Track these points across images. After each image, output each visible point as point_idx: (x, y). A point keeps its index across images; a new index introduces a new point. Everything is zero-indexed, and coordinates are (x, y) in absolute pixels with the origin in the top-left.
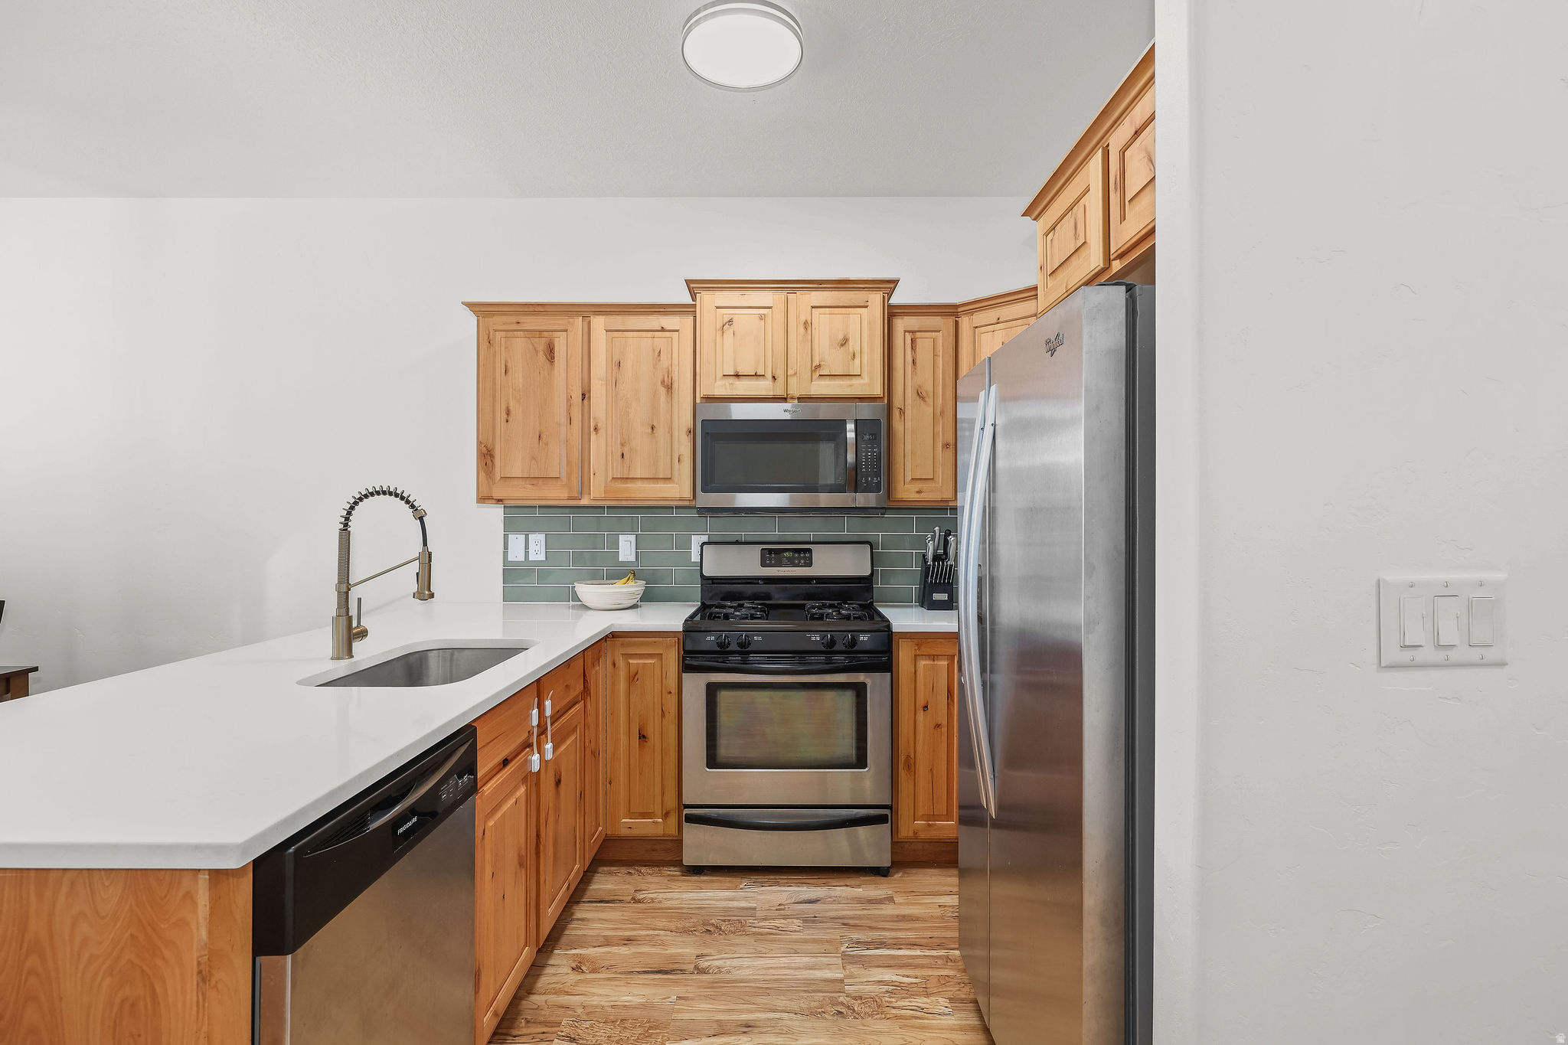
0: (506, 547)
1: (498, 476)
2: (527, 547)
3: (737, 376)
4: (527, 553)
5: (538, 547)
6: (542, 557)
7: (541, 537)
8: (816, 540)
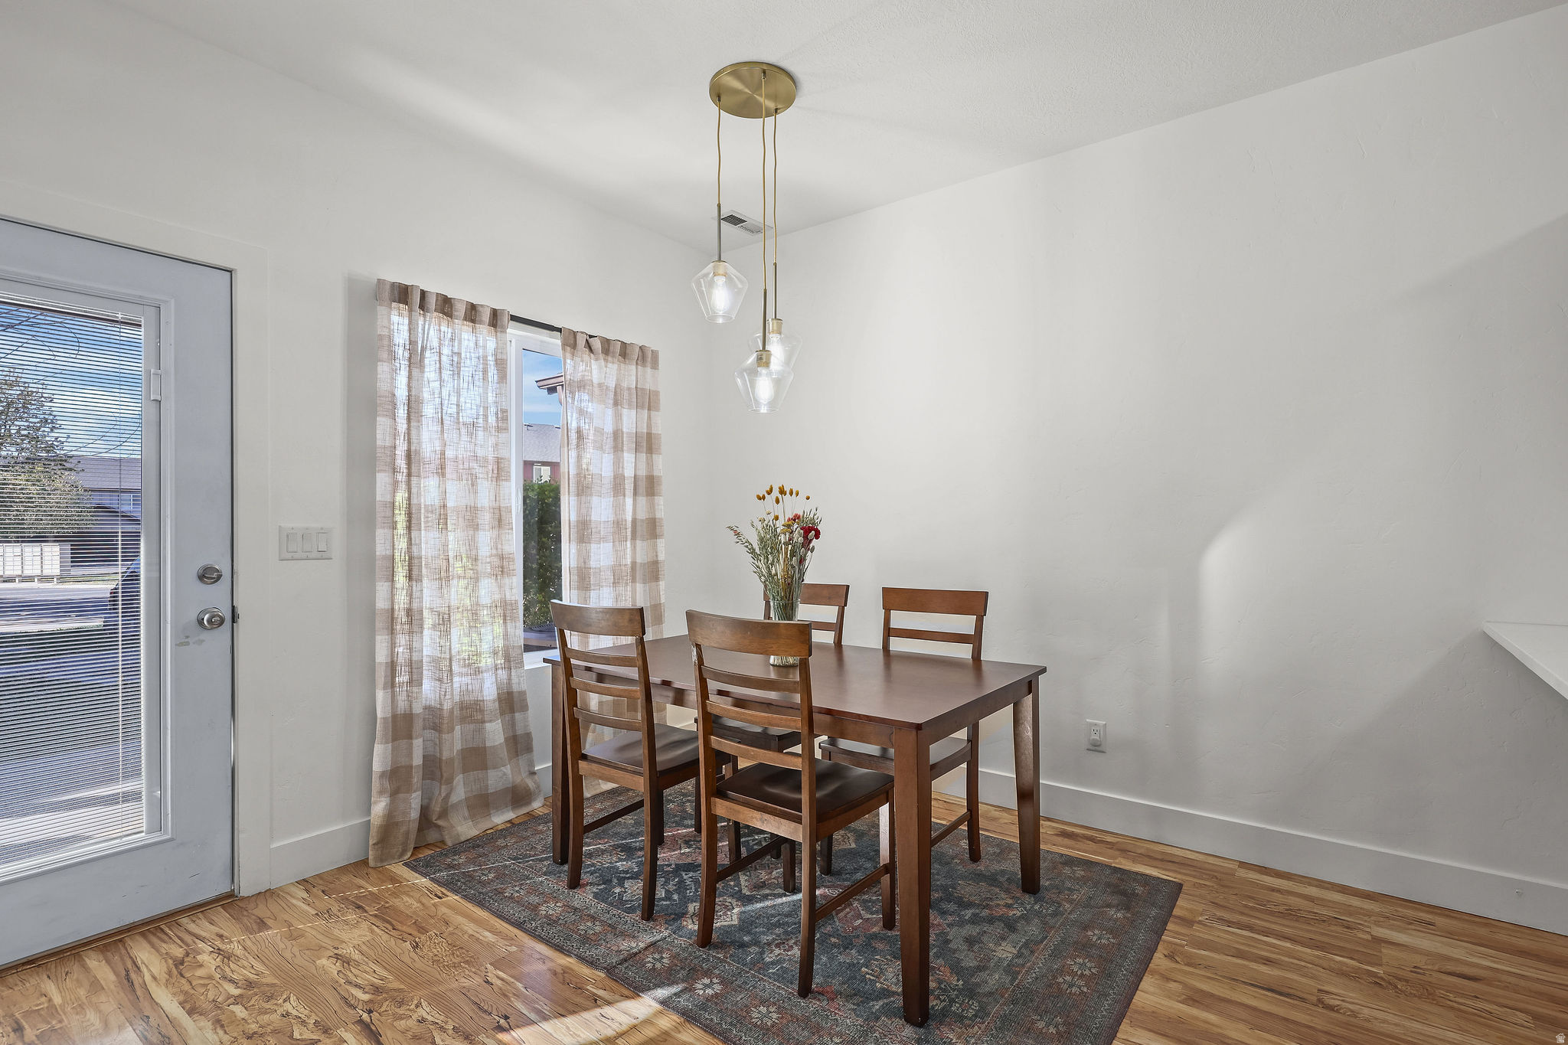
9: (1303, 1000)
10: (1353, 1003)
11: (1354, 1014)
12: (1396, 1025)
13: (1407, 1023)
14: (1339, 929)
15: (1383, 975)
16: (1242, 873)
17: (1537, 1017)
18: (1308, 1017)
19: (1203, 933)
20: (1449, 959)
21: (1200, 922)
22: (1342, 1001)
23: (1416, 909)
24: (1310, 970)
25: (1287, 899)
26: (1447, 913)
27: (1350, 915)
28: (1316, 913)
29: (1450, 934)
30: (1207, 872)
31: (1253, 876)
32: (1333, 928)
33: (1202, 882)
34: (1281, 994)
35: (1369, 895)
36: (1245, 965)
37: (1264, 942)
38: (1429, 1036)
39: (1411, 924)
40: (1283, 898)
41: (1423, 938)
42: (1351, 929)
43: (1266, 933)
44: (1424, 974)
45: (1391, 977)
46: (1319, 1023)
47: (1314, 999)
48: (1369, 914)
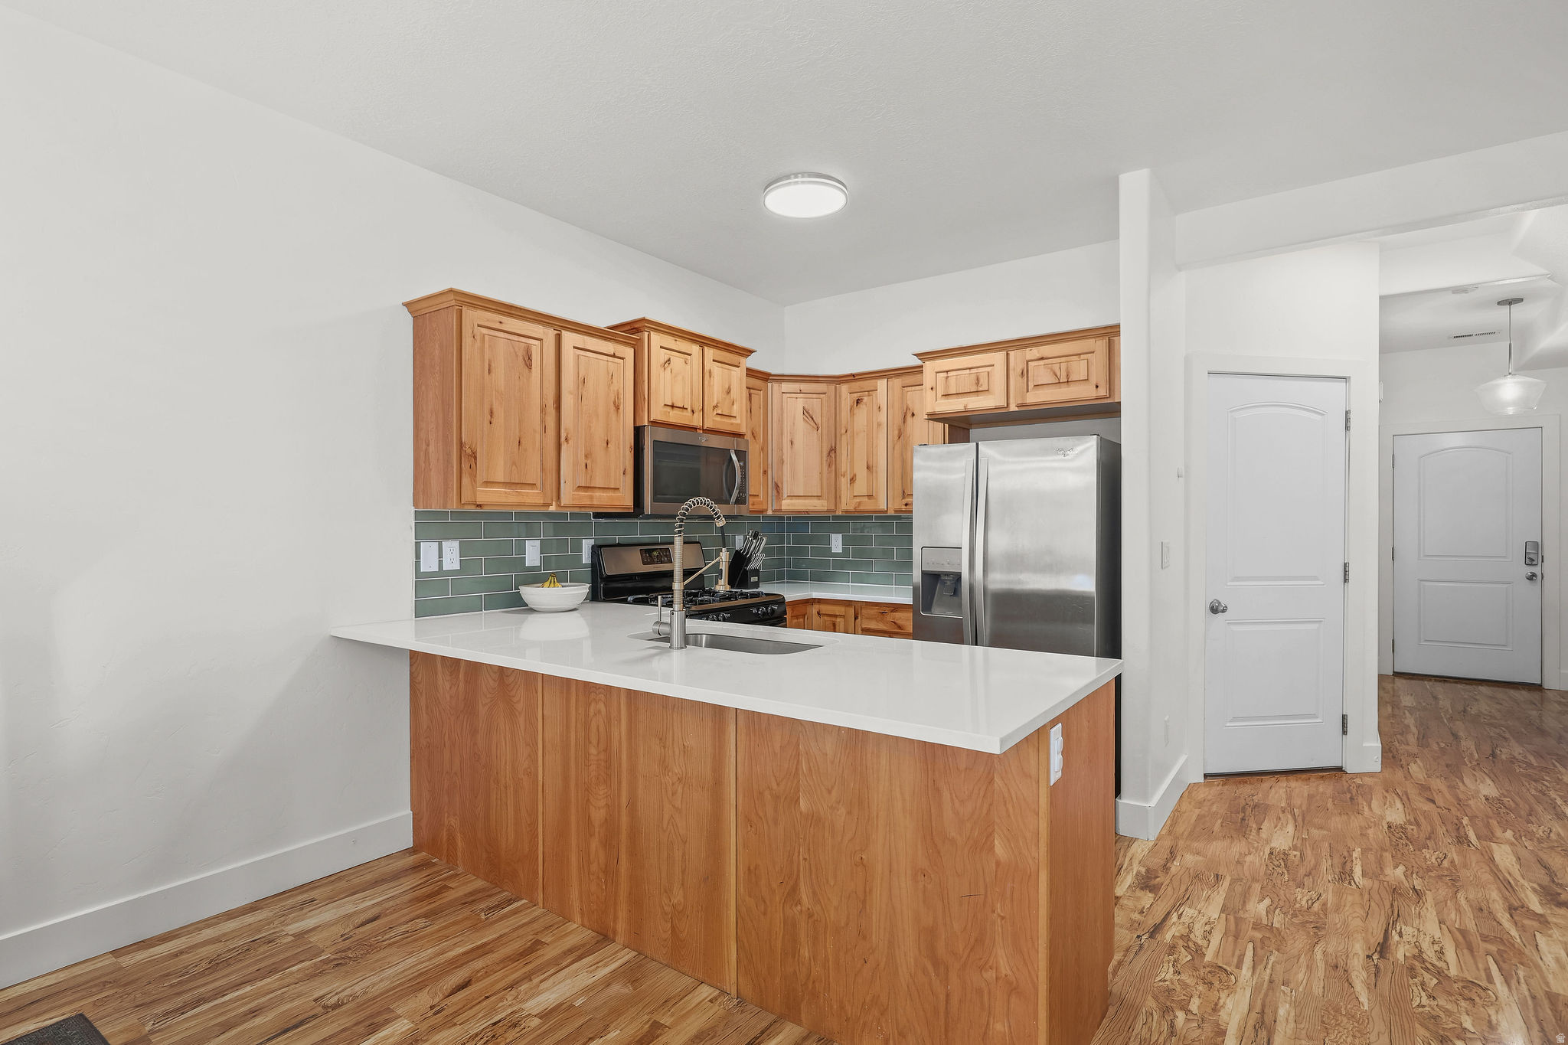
0: (418, 556)
1: (480, 479)
2: (440, 555)
3: (673, 406)
4: (441, 562)
5: (452, 555)
6: (457, 567)
7: (456, 544)
8: (664, 541)
9: (315, 1017)
10: (345, 989)
11: (354, 997)
12: (381, 980)
13: (385, 974)
14: (266, 948)
15: (333, 957)
16: (127, 961)
17: (426, 916)
18: (335, 1025)
19: (171, 1037)
20: (349, 916)
21: (152, 1032)
22: (336, 994)
23: (290, 897)
24: (290, 993)
25: (198, 954)
26: (312, 886)
27: (259, 931)
28: (235, 948)
29: (331, 899)
30: (92, 984)
31: (141, 956)
32: (261, 950)
33: (100, 997)
34: (296, 1027)
35: (251, 908)
36: (242, 1031)
37: (228, 1001)
38: (403, 972)
39: (302, 909)
40: (194, 955)
41: (321, 913)
42: (274, 940)
43: (221, 992)
44: (351, 937)
45: (339, 954)
46: (345, 1022)
47: (320, 1009)
48: (269, 922)
